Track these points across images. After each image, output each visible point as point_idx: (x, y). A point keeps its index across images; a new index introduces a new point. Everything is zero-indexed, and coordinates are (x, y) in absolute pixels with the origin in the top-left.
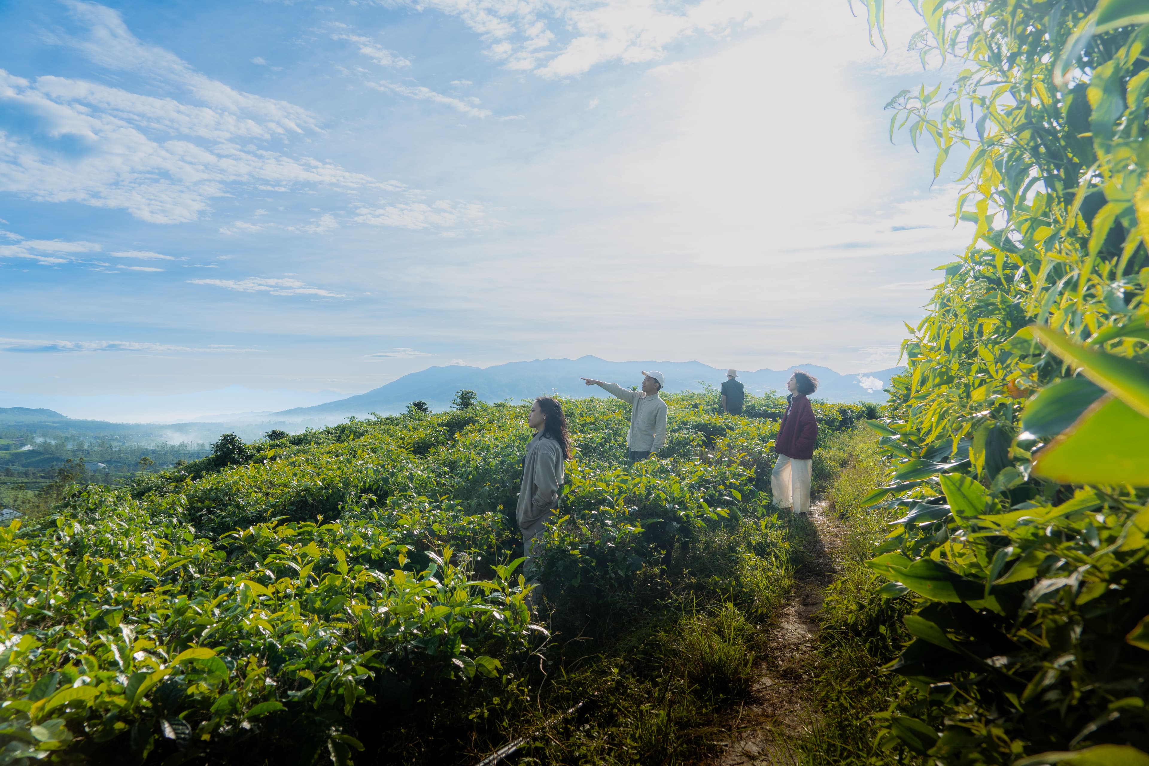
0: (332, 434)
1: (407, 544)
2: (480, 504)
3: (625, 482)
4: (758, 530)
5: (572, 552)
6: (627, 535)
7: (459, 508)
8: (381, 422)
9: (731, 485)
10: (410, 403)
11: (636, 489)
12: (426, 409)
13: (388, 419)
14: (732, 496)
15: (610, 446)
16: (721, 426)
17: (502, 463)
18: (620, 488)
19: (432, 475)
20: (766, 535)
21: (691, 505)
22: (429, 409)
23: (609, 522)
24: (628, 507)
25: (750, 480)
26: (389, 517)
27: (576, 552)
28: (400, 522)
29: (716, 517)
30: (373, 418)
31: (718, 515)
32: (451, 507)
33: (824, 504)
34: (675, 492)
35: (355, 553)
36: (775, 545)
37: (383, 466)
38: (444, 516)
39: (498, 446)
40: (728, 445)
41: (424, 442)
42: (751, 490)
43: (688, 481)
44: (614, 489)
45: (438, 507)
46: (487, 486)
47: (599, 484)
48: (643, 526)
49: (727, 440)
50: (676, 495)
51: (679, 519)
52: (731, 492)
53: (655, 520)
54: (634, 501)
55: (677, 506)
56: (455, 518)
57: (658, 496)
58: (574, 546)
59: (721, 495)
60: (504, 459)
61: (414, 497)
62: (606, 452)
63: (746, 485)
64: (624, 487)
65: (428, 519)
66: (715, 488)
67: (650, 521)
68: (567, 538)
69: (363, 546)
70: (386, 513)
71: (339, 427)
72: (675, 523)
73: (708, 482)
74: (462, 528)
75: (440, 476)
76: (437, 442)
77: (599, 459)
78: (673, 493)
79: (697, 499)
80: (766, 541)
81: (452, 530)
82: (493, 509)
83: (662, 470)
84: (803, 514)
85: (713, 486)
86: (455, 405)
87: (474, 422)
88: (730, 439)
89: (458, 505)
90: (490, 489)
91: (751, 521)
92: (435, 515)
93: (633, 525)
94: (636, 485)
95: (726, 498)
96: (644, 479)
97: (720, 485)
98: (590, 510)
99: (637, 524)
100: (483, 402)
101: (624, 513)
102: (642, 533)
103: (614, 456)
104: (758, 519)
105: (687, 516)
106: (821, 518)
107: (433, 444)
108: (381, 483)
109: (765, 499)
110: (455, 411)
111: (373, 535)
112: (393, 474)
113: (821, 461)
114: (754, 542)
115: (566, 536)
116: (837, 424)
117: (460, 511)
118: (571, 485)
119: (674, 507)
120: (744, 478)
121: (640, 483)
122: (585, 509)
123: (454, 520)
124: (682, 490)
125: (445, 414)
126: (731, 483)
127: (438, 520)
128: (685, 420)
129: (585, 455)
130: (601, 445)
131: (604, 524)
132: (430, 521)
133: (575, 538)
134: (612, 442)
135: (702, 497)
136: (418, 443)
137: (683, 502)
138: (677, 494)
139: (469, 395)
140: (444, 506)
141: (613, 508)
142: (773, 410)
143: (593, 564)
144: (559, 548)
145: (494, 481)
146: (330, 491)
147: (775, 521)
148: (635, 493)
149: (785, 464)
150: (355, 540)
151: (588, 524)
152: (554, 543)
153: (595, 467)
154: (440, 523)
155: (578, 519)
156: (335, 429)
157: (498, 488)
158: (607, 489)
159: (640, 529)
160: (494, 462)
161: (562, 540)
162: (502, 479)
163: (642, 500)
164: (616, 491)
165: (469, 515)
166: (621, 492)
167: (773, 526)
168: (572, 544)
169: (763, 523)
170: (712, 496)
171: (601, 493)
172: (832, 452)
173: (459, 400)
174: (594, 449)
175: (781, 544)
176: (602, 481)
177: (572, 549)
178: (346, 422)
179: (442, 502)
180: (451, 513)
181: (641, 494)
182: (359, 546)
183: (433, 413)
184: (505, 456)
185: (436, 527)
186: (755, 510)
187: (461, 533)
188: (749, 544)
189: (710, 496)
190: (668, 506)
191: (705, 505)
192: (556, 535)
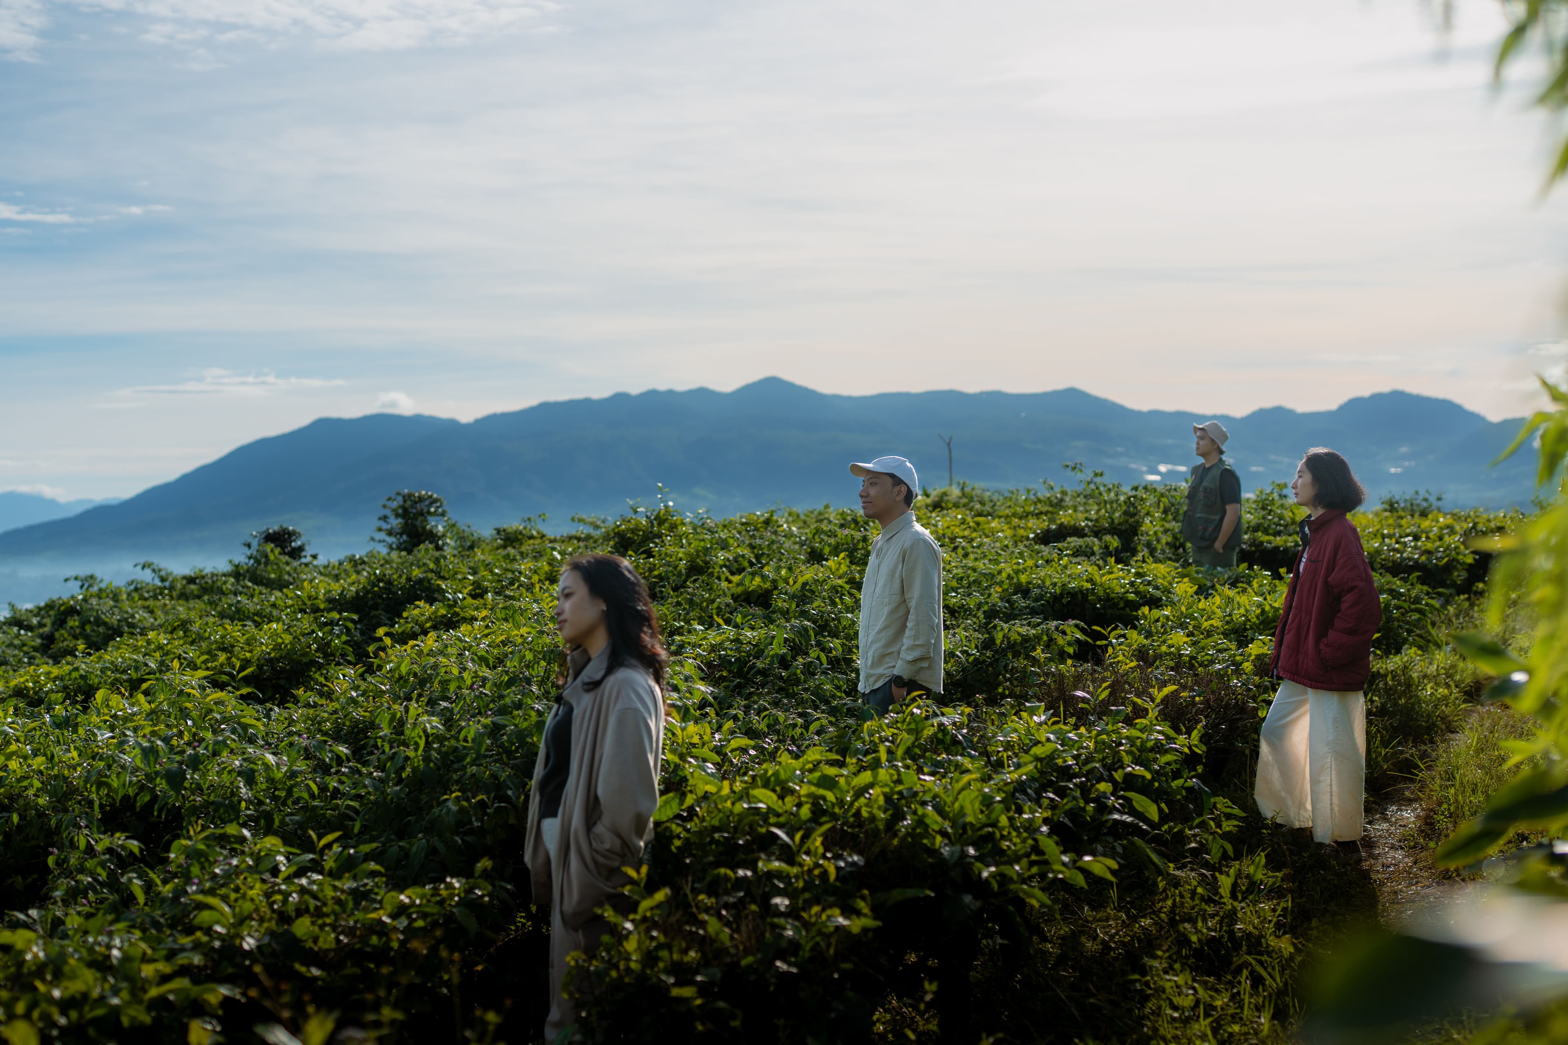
0: (29, 628)
1: (222, 981)
2: (434, 851)
3: (828, 783)
4: (1209, 901)
5: (676, 992)
6: (828, 936)
7: (373, 866)
8: (172, 588)
9: (1131, 782)
10: (254, 529)
11: (862, 800)
12: (301, 549)
13: (191, 580)
14: (1133, 812)
15: (808, 666)
16: (1123, 598)
17: (495, 730)
18: (816, 801)
19: (301, 765)
20: (1232, 917)
21: (1013, 843)
22: (309, 551)
23: (781, 902)
24: (837, 857)
25: (1190, 760)
26: (176, 899)
27: (687, 992)
28: (205, 916)
29: (1080, 880)
30: (147, 576)
31: (1086, 872)
32: (347, 866)
33: (1409, 816)
34: (968, 809)
35: (74, 1015)
36: (1255, 943)
37: (166, 740)
38: (330, 893)
39: (484, 680)
40: (1141, 654)
41: (288, 656)
42: (1190, 790)
43: (1010, 776)
44: (799, 805)
45: (316, 866)
46: (452, 800)
47: (759, 792)
48: (877, 911)
49: (1135, 638)
50: (970, 819)
51: (980, 887)
52: (1128, 800)
53: (911, 893)
54: (855, 837)
55: (971, 851)
56: (360, 896)
57: (921, 822)
58: (683, 973)
59: (1103, 808)
60: (499, 720)
61: (242, 840)
62: (798, 682)
63: (1177, 775)
64: (830, 796)
65: (285, 901)
66: (1085, 790)
67: (898, 895)
68: (664, 954)
69: (96, 993)
70: (169, 887)
71: (50, 606)
72: (968, 899)
73: (1066, 773)
74: (379, 928)
75: (324, 769)
76: (326, 656)
77: (776, 704)
78: (962, 813)
79: (1031, 828)
80: (1231, 933)
81: (350, 932)
82: (465, 872)
83: (940, 742)
84: (1347, 847)
85: (1081, 786)
86: (382, 536)
87: (432, 595)
88: (1149, 635)
89: (368, 857)
90: (462, 810)
91: (1190, 876)
92: (303, 891)
93: (849, 911)
94: (860, 792)
95: (1116, 816)
96: (883, 774)
97: (1100, 779)
98: (734, 869)
99: (861, 905)
100: (462, 525)
101: (825, 874)
102: (876, 930)
103: (817, 692)
104: (1212, 868)
105: (1003, 879)
106: (1399, 855)
107: (313, 663)
108: (161, 785)
109: (1229, 817)
110: (384, 551)
111: (126, 959)
112: (195, 763)
113: (1408, 684)
114: (1194, 938)
115: (660, 947)
116: (1460, 576)
117: (373, 874)
118: (683, 795)
119: (964, 855)
120: (1169, 758)
121: (871, 785)
122: (718, 864)
123: (357, 904)
124: (987, 802)
125: (357, 564)
126: (1129, 777)
127: (312, 904)
128: (1023, 578)
129: (738, 690)
130: (784, 662)
131: (770, 910)
132: (291, 910)
133: (685, 952)
134: (814, 653)
135: (1046, 821)
136: (270, 661)
137: (990, 837)
138: (973, 815)
139: (422, 506)
140: (329, 863)
141: (791, 862)
142: (1279, 541)
143: (735, 1023)
144: (641, 978)
145: (471, 786)
146: (15, 818)
147: (1259, 876)
148: (858, 813)
149: (1299, 704)
150: (73, 977)
151: (726, 906)
152: (628, 970)
153: (763, 726)
154: (318, 913)
155: (696, 892)
156: (39, 611)
157: (482, 804)
158: (778, 805)
159: (867, 922)
160: (472, 729)
161: (650, 958)
162: (494, 776)
163: (876, 833)
164: (805, 812)
165: (401, 888)
166: (819, 811)
167: (1253, 886)
168: (677, 969)
169: (1225, 882)
170: (1075, 814)
171: (765, 816)
172: (1441, 658)
173: (395, 523)
174: (763, 673)
175: (1272, 941)
176: (766, 785)
177: (677, 984)
178: (71, 592)
179: (322, 852)
180: (348, 884)
181: (873, 818)
182: (85, 996)
183: (321, 561)
184: (503, 711)
185: (303, 927)
186: (1203, 848)
187: (374, 940)
188: (1183, 941)
189: (1071, 814)
190: (946, 851)
191: (1050, 845)
192: (631, 945)
